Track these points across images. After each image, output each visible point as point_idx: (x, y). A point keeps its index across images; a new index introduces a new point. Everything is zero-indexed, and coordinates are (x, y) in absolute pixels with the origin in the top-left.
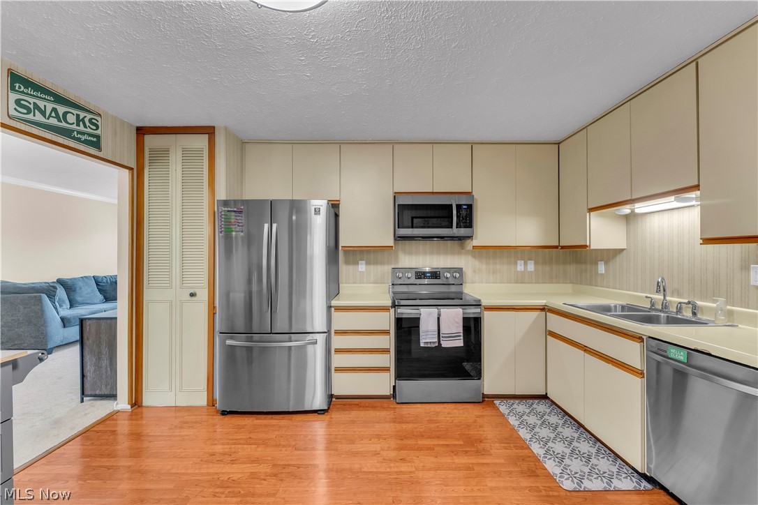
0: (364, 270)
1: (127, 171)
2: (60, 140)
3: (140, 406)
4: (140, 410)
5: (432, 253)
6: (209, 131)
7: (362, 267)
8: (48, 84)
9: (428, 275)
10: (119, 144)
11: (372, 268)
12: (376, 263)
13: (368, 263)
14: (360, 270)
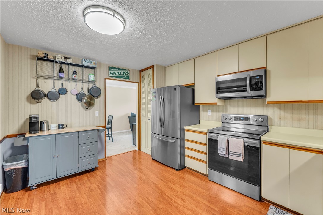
0: (210, 114)
1: (137, 84)
2: (120, 79)
3: (140, 150)
4: (140, 151)
5: (247, 106)
6: (152, 67)
7: (210, 113)
8: (117, 67)
9: (242, 118)
10: (134, 76)
11: (214, 113)
12: (216, 111)
13: (212, 111)
14: (209, 114)
